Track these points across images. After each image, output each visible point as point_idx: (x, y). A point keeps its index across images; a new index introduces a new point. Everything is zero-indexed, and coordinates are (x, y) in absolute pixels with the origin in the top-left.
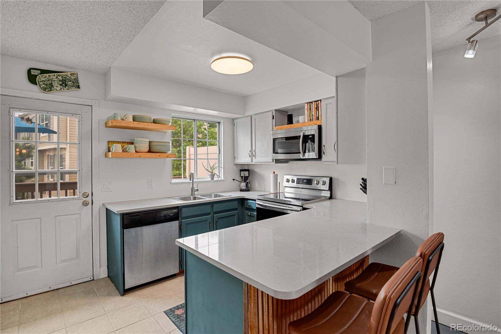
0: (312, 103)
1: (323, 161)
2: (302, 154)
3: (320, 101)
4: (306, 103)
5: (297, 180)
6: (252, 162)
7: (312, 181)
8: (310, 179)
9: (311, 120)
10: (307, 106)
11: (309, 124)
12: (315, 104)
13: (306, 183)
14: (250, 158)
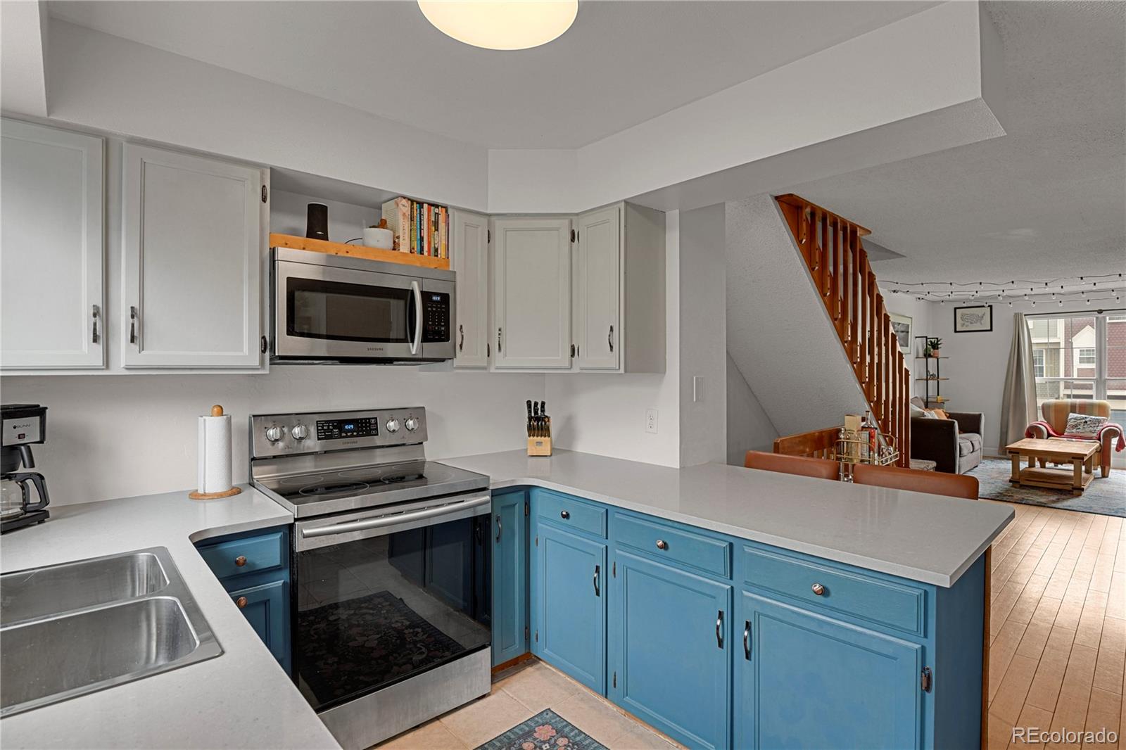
0: (421, 204)
1: (455, 366)
2: (418, 345)
3: (444, 210)
4: (404, 198)
5: (318, 427)
6: (107, 364)
7: (376, 423)
8: (373, 418)
9: (414, 249)
10: (404, 206)
11: (416, 260)
12: (429, 211)
13: (355, 434)
14: (99, 348)
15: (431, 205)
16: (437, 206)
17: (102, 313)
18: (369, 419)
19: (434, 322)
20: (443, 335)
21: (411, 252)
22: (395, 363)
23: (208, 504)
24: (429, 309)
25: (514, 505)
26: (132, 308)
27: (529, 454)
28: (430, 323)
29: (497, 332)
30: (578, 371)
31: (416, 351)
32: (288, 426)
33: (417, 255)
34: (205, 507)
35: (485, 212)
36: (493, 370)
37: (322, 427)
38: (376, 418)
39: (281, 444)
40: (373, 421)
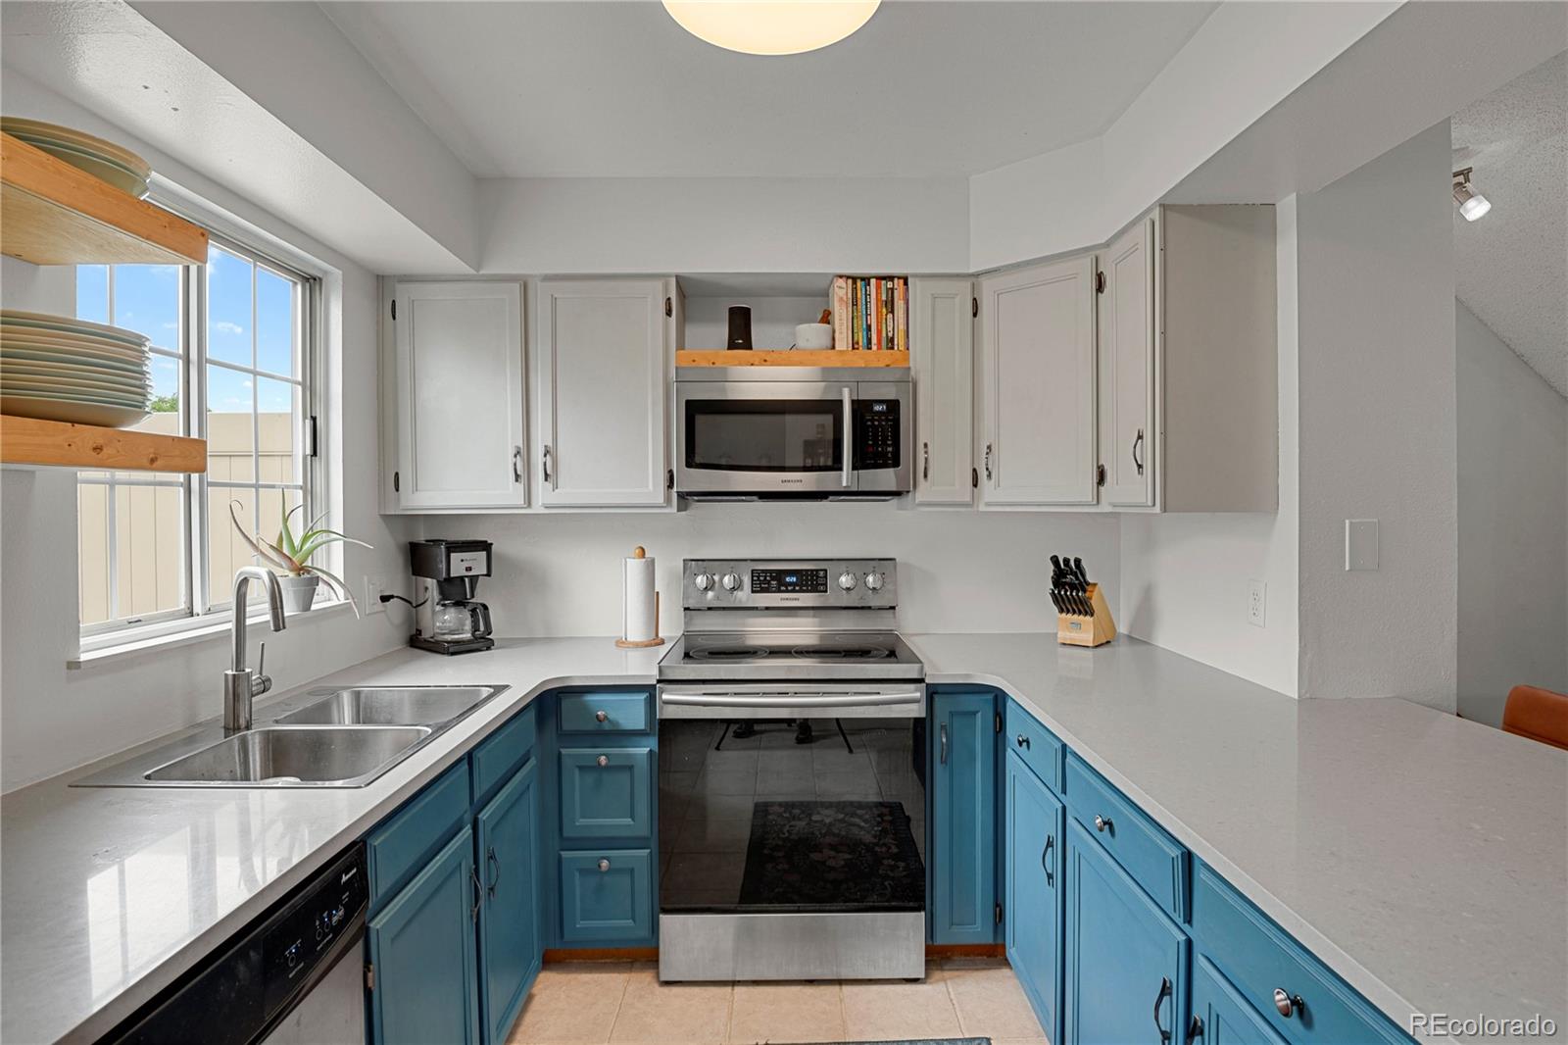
0: (866, 280)
1: (917, 501)
2: (848, 473)
3: (902, 281)
4: (841, 277)
5: (753, 577)
6: (529, 503)
7: (826, 577)
8: (822, 570)
9: (858, 343)
10: (840, 287)
11: (861, 358)
12: (878, 287)
13: (797, 588)
14: (521, 487)
15: (880, 278)
16: (891, 278)
17: (524, 452)
18: (817, 571)
19: (875, 440)
20: (889, 459)
21: (853, 348)
22: (831, 498)
23: (629, 654)
24: (869, 423)
25: (974, 713)
26: (546, 446)
27: (1060, 641)
28: (870, 442)
29: (985, 450)
30: (1109, 509)
31: (847, 482)
32: (720, 573)
33: (862, 351)
34: (626, 656)
35: (966, 272)
36: (982, 508)
37: (758, 577)
38: (826, 571)
39: (710, 594)
40: (822, 573)
